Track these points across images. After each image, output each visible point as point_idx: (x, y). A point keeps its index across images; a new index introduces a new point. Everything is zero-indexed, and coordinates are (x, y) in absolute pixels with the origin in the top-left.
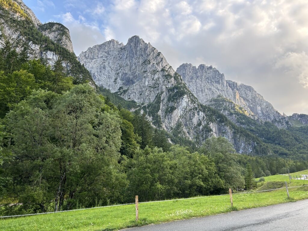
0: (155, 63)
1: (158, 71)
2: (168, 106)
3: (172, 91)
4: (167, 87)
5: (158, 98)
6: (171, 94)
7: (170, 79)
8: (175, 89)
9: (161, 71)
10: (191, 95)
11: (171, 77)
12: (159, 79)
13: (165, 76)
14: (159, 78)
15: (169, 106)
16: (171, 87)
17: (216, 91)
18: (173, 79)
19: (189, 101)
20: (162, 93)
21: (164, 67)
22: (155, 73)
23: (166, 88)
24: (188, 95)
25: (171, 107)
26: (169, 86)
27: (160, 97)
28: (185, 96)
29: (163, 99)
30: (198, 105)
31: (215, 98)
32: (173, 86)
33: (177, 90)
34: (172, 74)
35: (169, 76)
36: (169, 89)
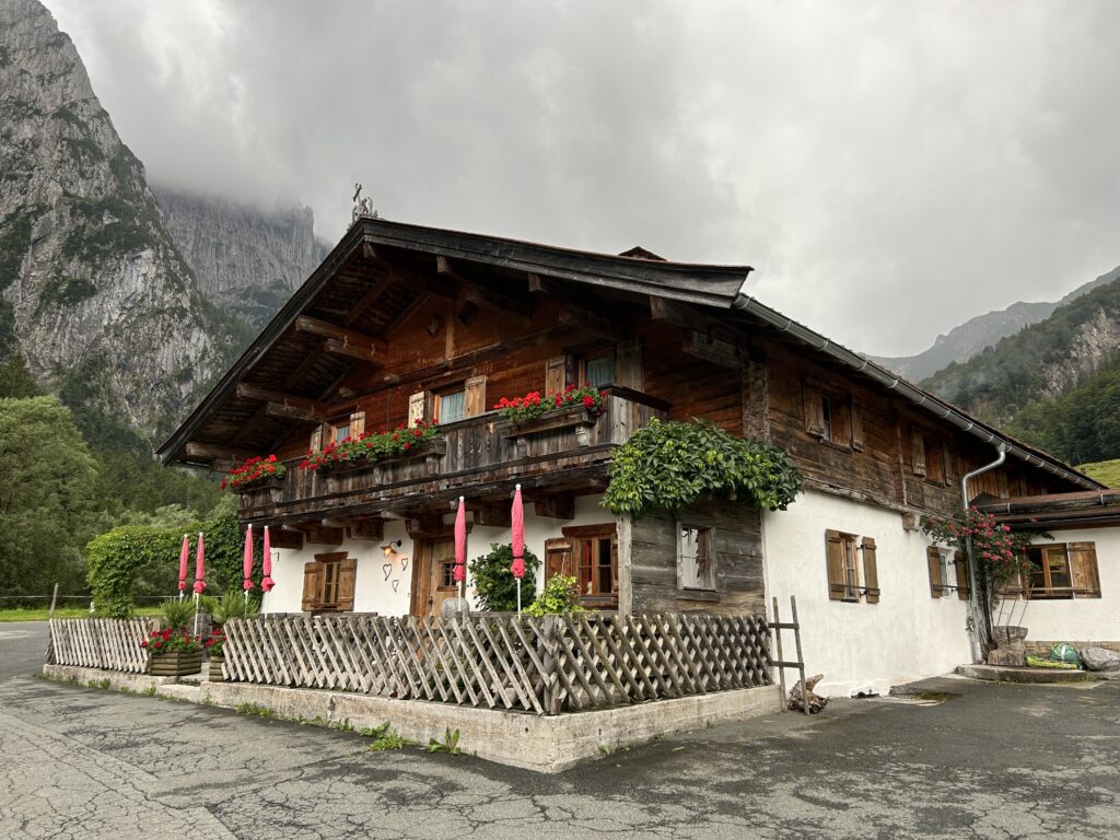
0: (34, 72)
1: (38, 112)
2: (58, 272)
3: (93, 217)
4: (72, 191)
5: (15, 228)
6: (84, 226)
7: (93, 164)
8: (106, 212)
9: (55, 116)
10: (171, 253)
11: (97, 155)
12: (36, 146)
13: (72, 143)
14: (36, 143)
15: (65, 273)
16: (87, 199)
17: (271, 265)
18: (104, 166)
19: (159, 276)
20: (42, 209)
21: (73, 105)
22: (23, 116)
23: (66, 194)
24: (158, 250)
25: (74, 283)
26: (81, 189)
27: (27, 228)
28: (148, 254)
29: (43, 239)
30: (193, 301)
31: (264, 289)
32: (100, 197)
33: (117, 220)
34: (106, 146)
35: (88, 151)
36: (78, 202)
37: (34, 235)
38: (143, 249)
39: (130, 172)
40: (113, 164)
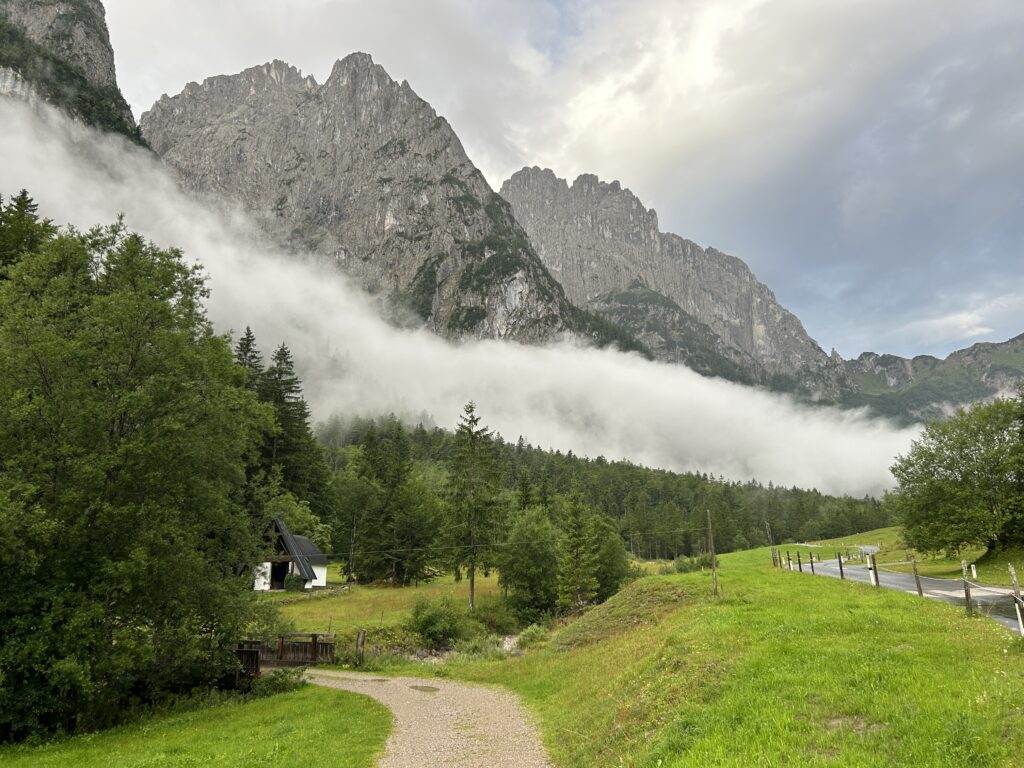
0: (424, 154)
1: (430, 183)
2: (458, 304)
3: (478, 255)
4: (461, 239)
5: (425, 277)
6: (472, 264)
7: (473, 213)
8: (486, 248)
9: (442, 182)
10: (540, 272)
11: (476, 205)
13: (456, 200)
14: (431, 208)
15: (463, 305)
16: (473, 241)
17: (627, 268)
18: (481, 212)
19: (531, 291)
20: (441, 257)
21: (454, 170)
22: (420, 188)
23: (457, 241)
24: (529, 271)
25: (470, 310)
26: (467, 235)
27: (432, 274)
28: (520, 274)
29: (445, 281)
30: (562, 308)
31: (624, 290)
32: (481, 238)
33: (495, 253)
34: (481, 197)
35: (468, 203)
36: (466, 246)
37: (439, 279)
38: (517, 271)
39: (501, 213)
40: (488, 210)
